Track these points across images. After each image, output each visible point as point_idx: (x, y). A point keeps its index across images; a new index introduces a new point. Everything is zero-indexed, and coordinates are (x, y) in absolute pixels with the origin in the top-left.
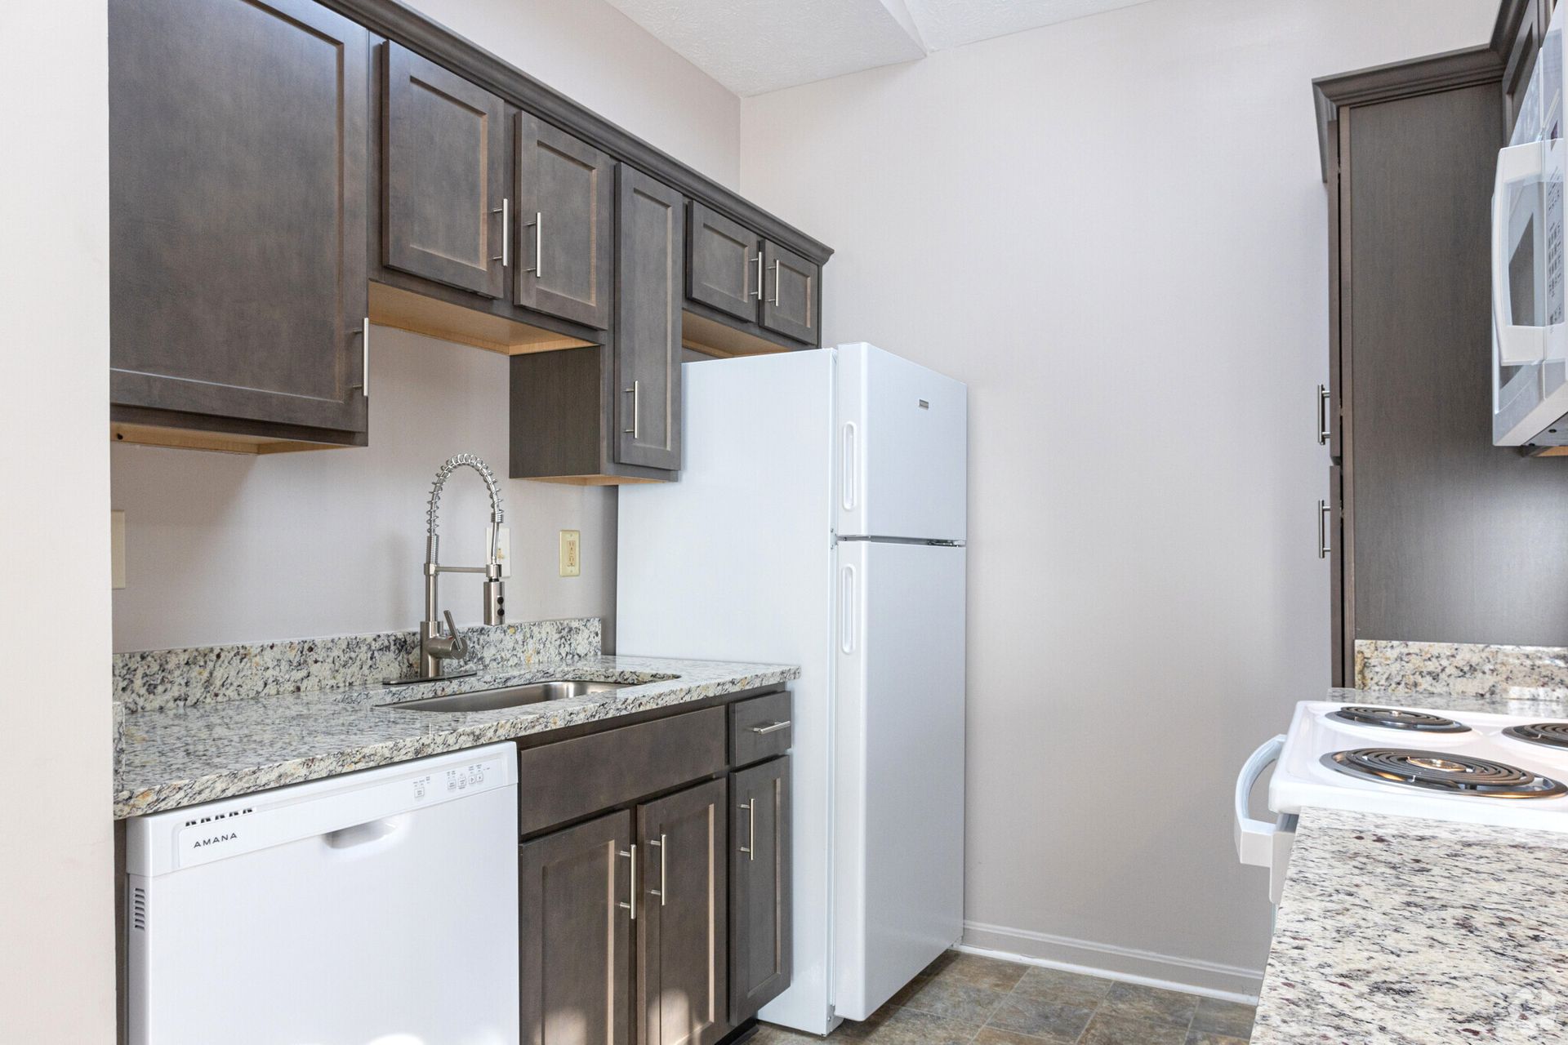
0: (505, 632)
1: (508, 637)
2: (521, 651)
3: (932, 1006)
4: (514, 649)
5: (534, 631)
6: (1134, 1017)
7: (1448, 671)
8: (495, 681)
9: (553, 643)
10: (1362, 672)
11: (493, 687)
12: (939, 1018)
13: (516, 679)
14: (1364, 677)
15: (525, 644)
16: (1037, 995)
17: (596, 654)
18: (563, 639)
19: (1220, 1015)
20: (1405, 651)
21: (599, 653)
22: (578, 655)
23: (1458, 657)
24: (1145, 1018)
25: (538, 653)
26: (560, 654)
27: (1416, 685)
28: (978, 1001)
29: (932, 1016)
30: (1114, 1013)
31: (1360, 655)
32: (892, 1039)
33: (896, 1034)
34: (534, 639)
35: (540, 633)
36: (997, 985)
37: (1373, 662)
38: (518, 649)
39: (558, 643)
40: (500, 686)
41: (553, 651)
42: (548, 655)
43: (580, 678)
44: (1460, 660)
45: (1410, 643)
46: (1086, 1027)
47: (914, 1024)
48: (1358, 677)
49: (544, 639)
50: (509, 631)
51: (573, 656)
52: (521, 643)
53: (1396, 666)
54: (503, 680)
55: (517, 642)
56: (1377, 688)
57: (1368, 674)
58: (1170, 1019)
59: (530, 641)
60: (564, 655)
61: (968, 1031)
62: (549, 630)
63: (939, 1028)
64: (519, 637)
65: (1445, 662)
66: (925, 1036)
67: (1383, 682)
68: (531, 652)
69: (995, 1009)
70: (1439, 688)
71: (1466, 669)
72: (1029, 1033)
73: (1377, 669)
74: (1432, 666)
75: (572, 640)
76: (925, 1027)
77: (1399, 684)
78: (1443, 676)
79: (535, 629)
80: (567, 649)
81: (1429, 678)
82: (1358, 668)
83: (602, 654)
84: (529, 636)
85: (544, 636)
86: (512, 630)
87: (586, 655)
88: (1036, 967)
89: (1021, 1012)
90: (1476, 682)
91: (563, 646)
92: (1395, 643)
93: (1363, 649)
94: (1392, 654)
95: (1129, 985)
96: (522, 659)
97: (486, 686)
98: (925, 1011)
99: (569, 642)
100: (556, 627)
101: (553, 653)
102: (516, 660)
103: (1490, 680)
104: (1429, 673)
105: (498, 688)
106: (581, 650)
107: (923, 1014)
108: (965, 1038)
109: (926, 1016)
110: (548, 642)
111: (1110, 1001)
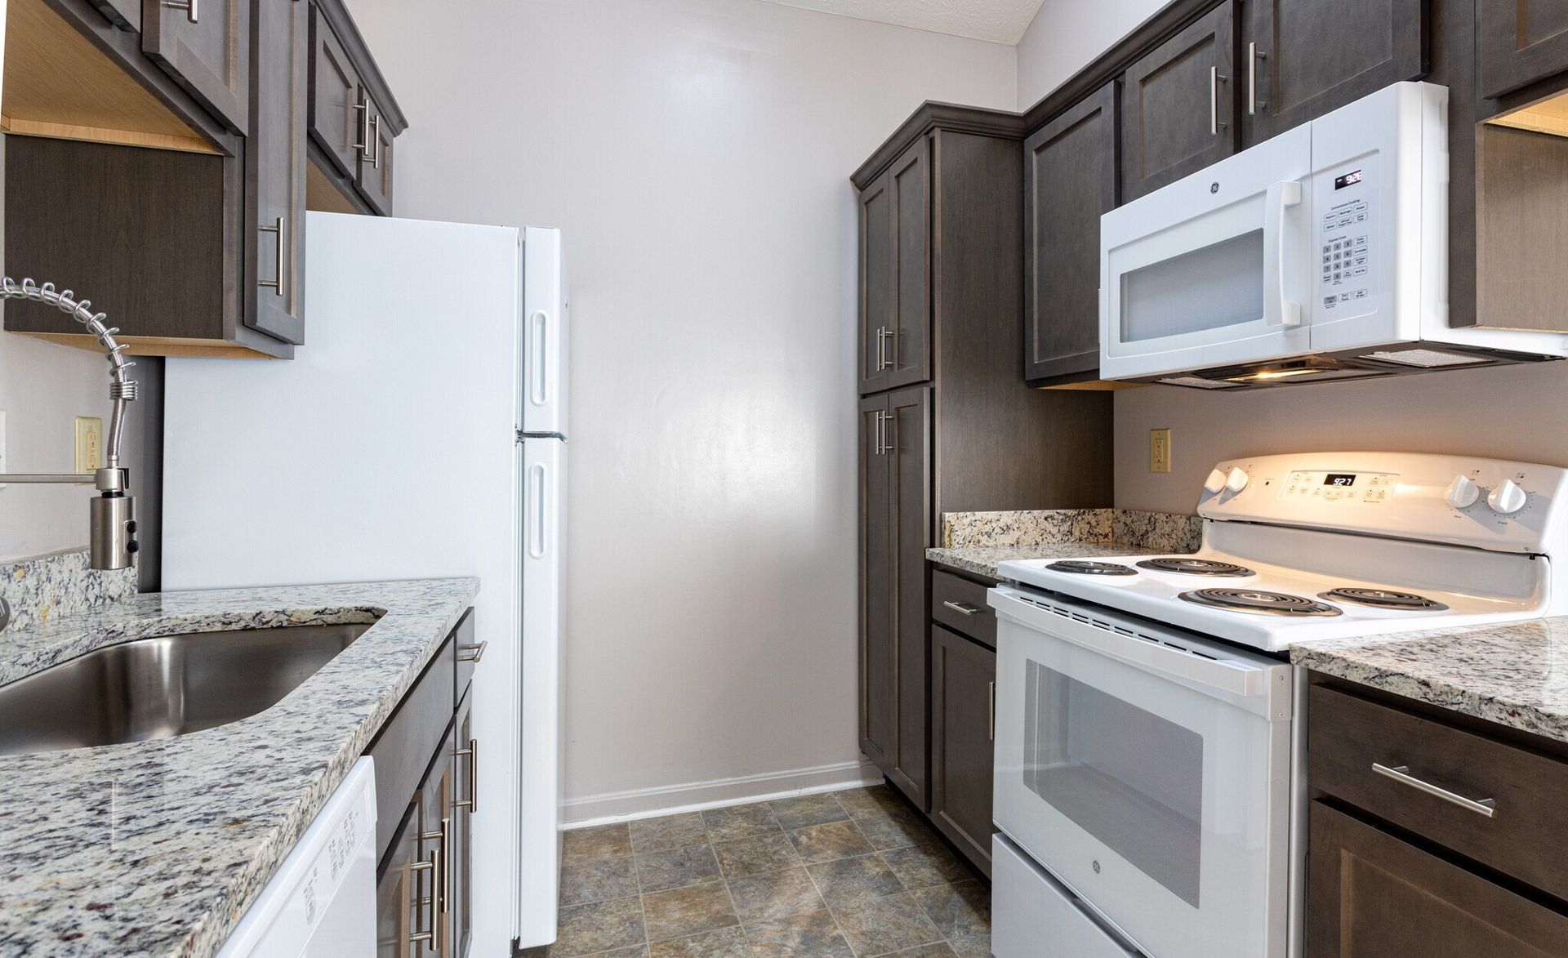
0: (9, 576)
1: (14, 584)
2: (33, 603)
3: (579, 895)
4: (23, 602)
5: (53, 570)
6: (741, 837)
7: (996, 531)
8: (38, 659)
9: (78, 584)
10: (949, 536)
11: (35, 670)
12: (596, 905)
13: (69, 650)
14: (950, 540)
15: (40, 592)
16: (656, 848)
17: (132, 593)
18: (92, 577)
19: (791, 811)
20: (974, 518)
21: (136, 592)
22: (110, 597)
23: (1001, 521)
24: (749, 834)
25: (58, 603)
26: (87, 599)
27: (979, 541)
28: (614, 873)
29: (588, 905)
30: (725, 840)
31: (948, 524)
32: (572, 946)
33: (573, 940)
34: (53, 583)
35: (60, 572)
36: (616, 851)
37: (956, 528)
38: (29, 601)
39: (84, 584)
40: (46, 666)
41: (78, 598)
42: (72, 603)
43: (172, 631)
44: (1001, 523)
45: (976, 513)
46: (717, 860)
47: (580, 922)
48: (947, 540)
49: (65, 583)
50: (15, 574)
51: (105, 600)
52: (33, 591)
53: (968, 530)
54: (51, 655)
55: (27, 590)
56: (957, 546)
57: (953, 537)
58: (765, 828)
59: (47, 587)
60: (92, 601)
61: (632, 907)
62: (72, 566)
63: (605, 915)
64: (31, 582)
65: (994, 525)
66: (600, 929)
67: (961, 542)
68: (47, 603)
69: (635, 874)
70: (991, 543)
71: (1005, 528)
72: (681, 885)
73: (958, 533)
74: (987, 528)
75: (103, 578)
76: (592, 919)
77: (970, 542)
78: (993, 534)
79: (54, 567)
80: (97, 591)
81: (986, 536)
82: (947, 533)
83: (139, 592)
84: (44, 578)
85: (66, 575)
86: (21, 572)
87: (120, 596)
88: (633, 822)
89: (657, 868)
90: (1010, 537)
91: (91, 587)
92: (968, 513)
93: (950, 519)
94: (966, 521)
95: (714, 811)
96: (34, 616)
97: (25, 671)
98: (577, 903)
99: (99, 581)
100: (82, 561)
101: (78, 599)
102: (26, 619)
103: (1017, 534)
104: (986, 533)
105: (44, 670)
106: (114, 591)
107: (578, 908)
108: (637, 914)
109: (583, 907)
110: (71, 585)
111: (713, 830)
